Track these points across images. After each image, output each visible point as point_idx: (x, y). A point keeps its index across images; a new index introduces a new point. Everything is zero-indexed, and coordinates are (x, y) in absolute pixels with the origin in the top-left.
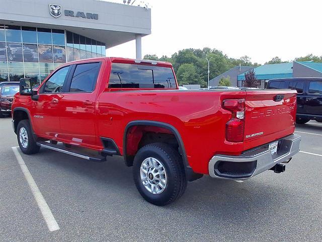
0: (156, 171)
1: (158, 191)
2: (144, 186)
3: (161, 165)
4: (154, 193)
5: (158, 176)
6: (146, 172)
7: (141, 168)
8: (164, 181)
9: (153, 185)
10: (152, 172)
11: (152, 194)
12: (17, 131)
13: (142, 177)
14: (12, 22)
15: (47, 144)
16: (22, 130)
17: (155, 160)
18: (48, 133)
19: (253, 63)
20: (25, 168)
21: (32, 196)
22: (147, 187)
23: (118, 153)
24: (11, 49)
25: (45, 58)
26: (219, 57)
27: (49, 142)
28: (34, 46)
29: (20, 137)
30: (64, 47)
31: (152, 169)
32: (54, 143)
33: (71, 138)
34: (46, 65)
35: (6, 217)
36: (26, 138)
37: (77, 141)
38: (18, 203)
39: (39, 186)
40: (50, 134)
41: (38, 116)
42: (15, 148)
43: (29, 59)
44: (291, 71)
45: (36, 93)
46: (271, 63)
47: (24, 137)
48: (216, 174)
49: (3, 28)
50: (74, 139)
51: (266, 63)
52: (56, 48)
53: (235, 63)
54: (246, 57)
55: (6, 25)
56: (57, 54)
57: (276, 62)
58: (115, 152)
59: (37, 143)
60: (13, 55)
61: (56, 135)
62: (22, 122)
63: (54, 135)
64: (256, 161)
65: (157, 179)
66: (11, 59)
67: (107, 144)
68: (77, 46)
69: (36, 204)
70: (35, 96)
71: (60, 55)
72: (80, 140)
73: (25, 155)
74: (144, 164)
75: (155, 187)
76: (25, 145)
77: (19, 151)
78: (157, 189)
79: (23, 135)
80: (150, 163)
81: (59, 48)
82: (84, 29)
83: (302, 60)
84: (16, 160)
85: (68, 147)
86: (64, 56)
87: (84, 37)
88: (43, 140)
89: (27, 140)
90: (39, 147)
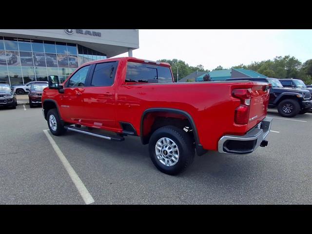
0: (170, 148)
1: (171, 164)
2: (158, 160)
3: (174, 144)
4: (168, 165)
5: (171, 152)
6: (160, 149)
7: (156, 146)
8: (177, 156)
9: (166, 159)
10: (167, 149)
11: (165, 166)
12: (47, 118)
13: (157, 153)
14: (36, 37)
15: (72, 127)
16: (51, 117)
17: (168, 139)
18: (73, 119)
19: (205, 70)
20: (56, 147)
21: (66, 172)
22: (161, 161)
23: (135, 134)
24: (37, 57)
25: (63, 64)
26: (183, 65)
27: (74, 125)
28: (54, 56)
29: (50, 122)
30: (77, 56)
31: (166, 147)
32: (78, 126)
33: (92, 123)
34: (63, 70)
35: (45, 192)
36: (55, 123)
37: (97, 125)
38: (54, 178)
39: (70, 162)
40: (75, 120)
41: (65, 106)
42: (46, 131)
43: (51, 64)
44: (230, 75)
45: (62, 87)
46: (216, 69)
47: (53, 122)
48: (224, 150)
49: (30, 42)
50: (95, 123)
51: (213, 70)
52: (71, 57)
53: (194, 70)
54: (201, 66)
55: (32, 40)
56: (71, 61)
57: (220, 69)
58: (133, 133)
59: (65, 127)
60: (38, 62)
61: (80, 121)
62: (51, 111)
63: (78, 120)
64: (257, 140)
65: (171, 154)
66: (37, 64)
67: (125, 127)
68: (86, 56)
69: (70, 179)
70: (61, 90)
71: (74, 62)
72: (101, 124)
73: (55, 136)
74: (159, 143)
75: (168, 161)
76: (55, 129)
77: (49, 133)
78: (170, 162)
79: (52, 121)
80: (164, 142)
81: (73, 57)
82: (91, 43)
83: (237, 68)
84: (48, 140)
85: (90, 129)
86: (77, 63)
87: (91, 50)
88: (69, 124)
89: (56, 125)
90: (66, 130)
